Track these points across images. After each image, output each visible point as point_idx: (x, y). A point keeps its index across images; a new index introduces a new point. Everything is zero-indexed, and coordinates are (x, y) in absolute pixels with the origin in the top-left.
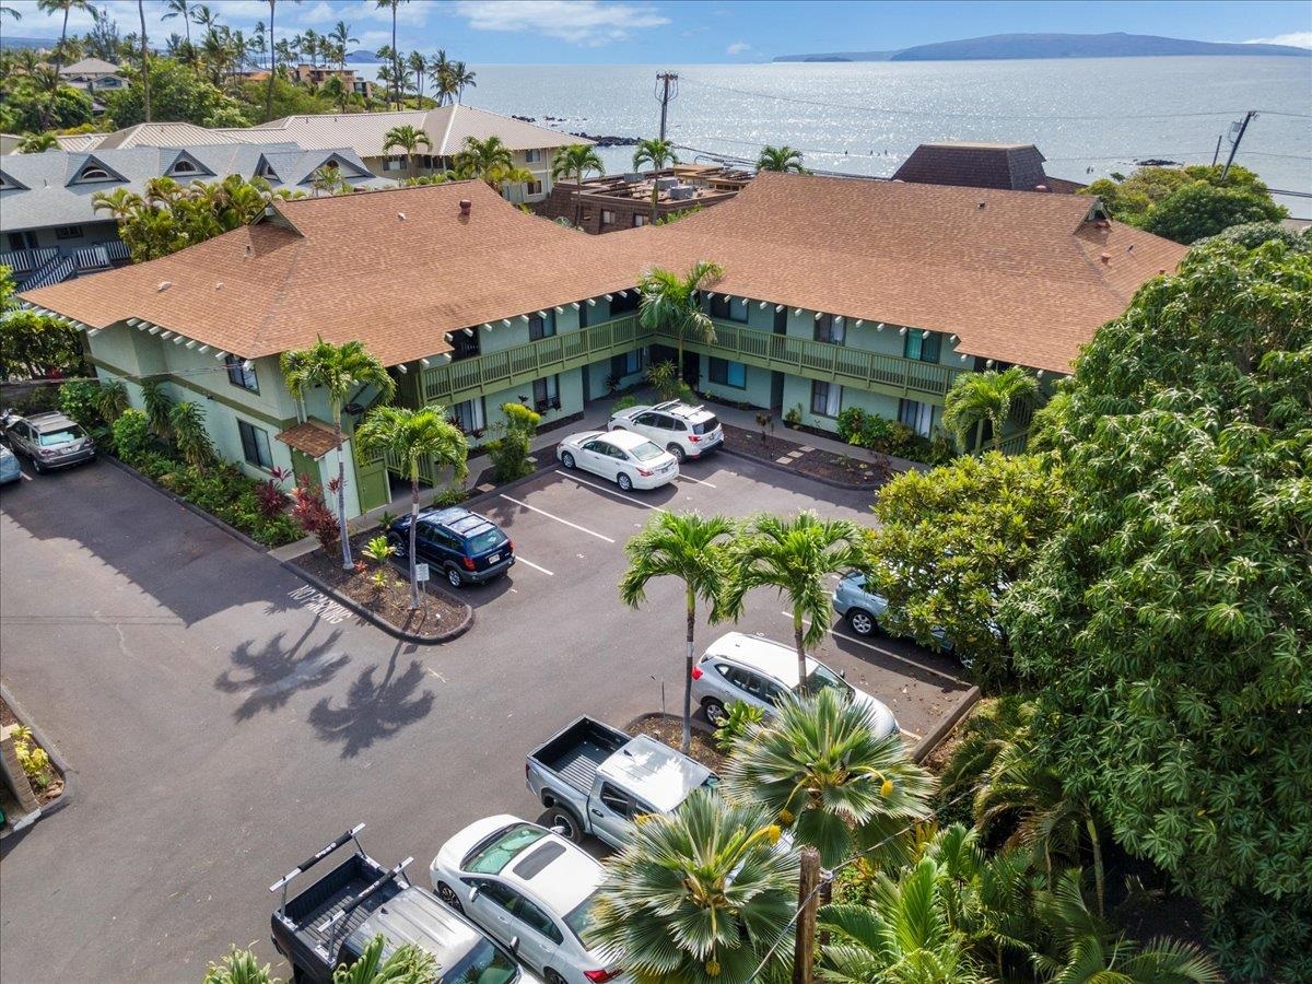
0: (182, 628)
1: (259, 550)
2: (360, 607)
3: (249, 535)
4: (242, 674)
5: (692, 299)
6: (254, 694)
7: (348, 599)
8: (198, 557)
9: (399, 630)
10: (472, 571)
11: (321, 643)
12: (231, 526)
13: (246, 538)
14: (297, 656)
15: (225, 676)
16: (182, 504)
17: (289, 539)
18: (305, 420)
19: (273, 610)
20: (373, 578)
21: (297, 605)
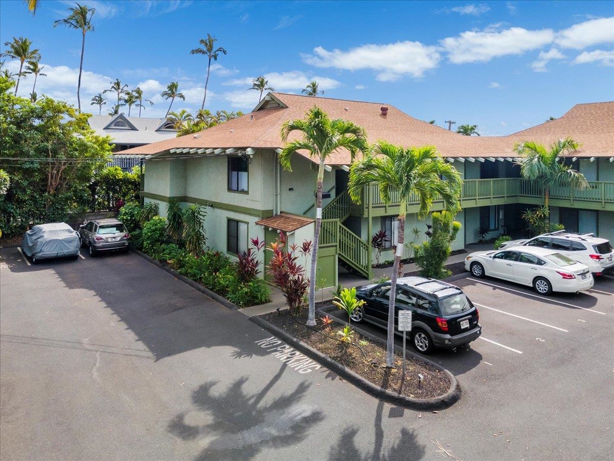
0: (153, 361)
1: (230, 307)
2: (329, 360)
3: (224, 296)
4: (200, 417)
5: (556, 164)
6: (212, 443)
7: (314, 350)
8: (180, 308)
9: (378, 388)
10: (446, 333)
11: (289, 392)
12: (210, 289)
13: (220, 298)
14: (261, 404)
15: (181, 417)
16: (175, 275)
17: (257, 301)
18: (279, 214)
19: (239, 355)
20: (340, 332)
21: (263, 352)
